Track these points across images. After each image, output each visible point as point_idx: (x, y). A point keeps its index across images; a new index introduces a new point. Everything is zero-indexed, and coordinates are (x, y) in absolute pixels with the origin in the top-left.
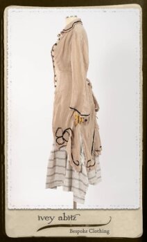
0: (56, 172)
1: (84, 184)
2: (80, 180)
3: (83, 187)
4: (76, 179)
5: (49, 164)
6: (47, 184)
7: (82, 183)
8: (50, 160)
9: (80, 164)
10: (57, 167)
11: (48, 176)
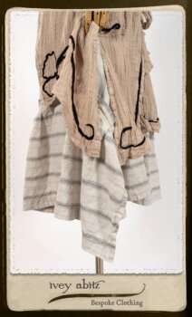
0: (51, 171)
1: (113, 198)
2: (99, 187)
3: (109, 207)
4: (88, 183)
5: (30, 148)
6: (26, 198)
7: (106, 196)
8: (33, 139)
9: (98, 134)
10: (51, 160)
11: (28, 179)
